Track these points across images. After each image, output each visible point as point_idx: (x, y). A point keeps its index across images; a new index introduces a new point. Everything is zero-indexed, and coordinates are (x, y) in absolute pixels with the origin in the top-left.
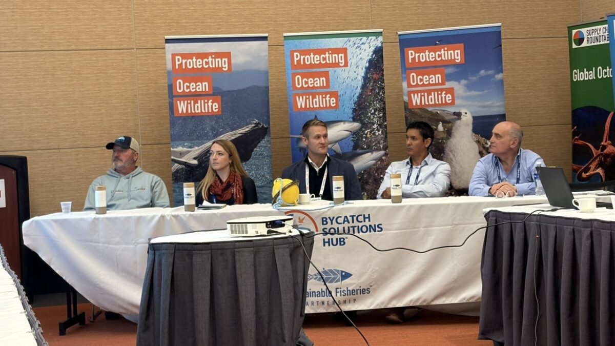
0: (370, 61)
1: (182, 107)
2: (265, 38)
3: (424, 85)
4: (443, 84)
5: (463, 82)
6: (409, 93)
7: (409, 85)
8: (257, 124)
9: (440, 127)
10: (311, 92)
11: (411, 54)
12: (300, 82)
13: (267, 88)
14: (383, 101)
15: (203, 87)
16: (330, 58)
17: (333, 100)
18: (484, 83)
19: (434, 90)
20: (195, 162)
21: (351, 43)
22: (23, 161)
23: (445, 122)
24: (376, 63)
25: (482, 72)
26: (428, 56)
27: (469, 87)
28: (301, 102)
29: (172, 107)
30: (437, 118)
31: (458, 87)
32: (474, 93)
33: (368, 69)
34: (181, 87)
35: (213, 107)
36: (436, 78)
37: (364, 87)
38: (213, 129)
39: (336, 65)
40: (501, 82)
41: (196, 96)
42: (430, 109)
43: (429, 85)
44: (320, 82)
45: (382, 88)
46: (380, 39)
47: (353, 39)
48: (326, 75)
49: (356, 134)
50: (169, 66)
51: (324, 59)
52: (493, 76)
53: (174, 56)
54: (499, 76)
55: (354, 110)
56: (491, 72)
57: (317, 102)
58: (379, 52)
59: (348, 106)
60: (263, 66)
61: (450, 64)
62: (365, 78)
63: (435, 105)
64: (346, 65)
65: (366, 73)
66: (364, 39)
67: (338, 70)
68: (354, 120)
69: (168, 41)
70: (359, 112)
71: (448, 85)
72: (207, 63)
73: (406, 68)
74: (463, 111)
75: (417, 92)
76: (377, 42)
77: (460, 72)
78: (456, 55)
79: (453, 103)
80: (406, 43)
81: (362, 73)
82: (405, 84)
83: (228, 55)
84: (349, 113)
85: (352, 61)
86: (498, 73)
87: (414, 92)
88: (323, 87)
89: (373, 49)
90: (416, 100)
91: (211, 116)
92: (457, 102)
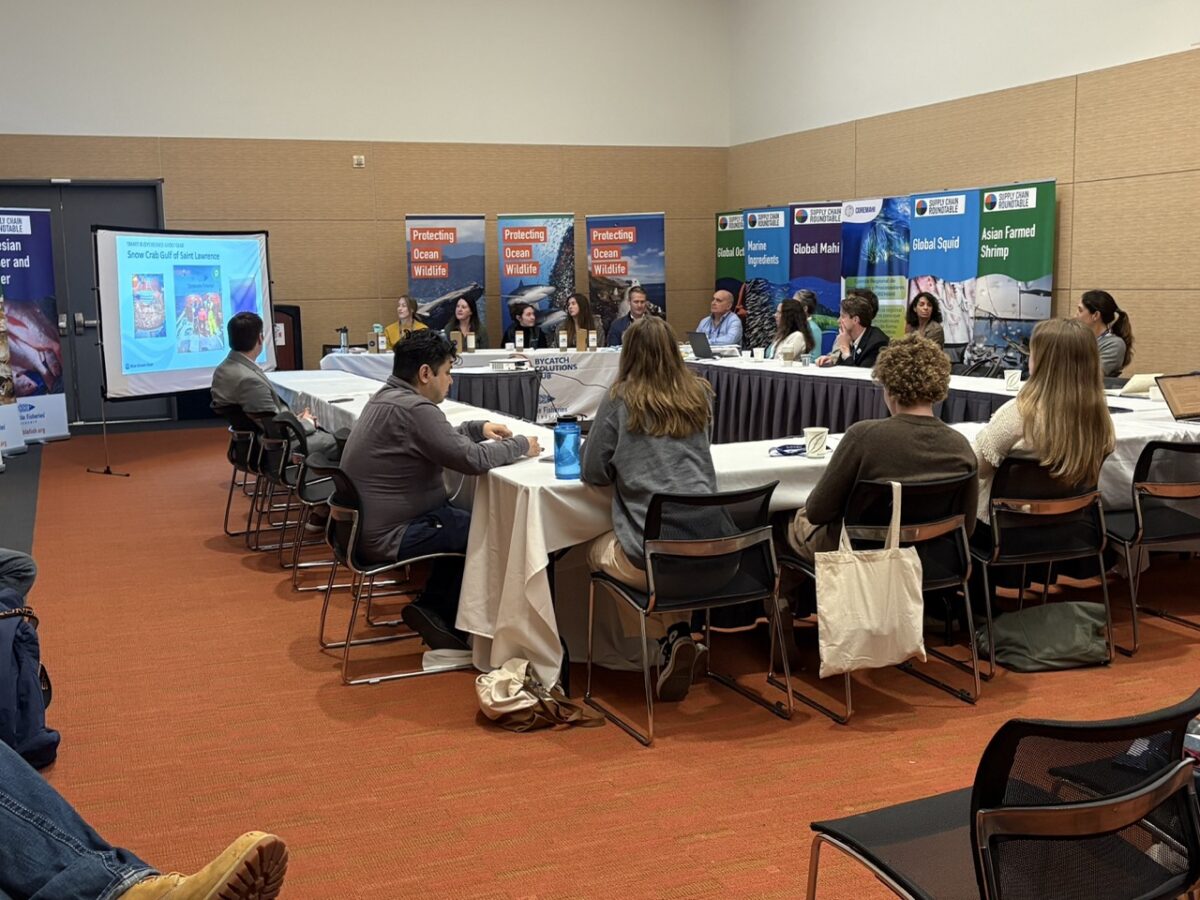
0: (564, 238)
1: (418, 271)
2: (482, 218)
3: (604, 259)
4: (619, 258)
5: (635, 257)
6: (593, 265)
7: (593, 258)
8: (476, 286)
9: (616, 292)
10: (517, 262)
11: (595, 234)
12: (510, 254)
13: (484, 257)
14: (572, 270)
15: (434, 255)
16: (533, 235)
17: (535, 268)
18: (650, 258)
19: (612, 263)
20: (427, 314)
21: (549, 223)
22: (297, 309)
23: (619, 288)
24: (569, 240)
25: (649, 250)
26: (607, 235)
27: (639, 261)
28: (510, 269)
29: (410, 271)
30: (612, 285)
31: (630, 261)
32: (642, 266)
33: (562, 244)
34: (417, 255)
35: (442, 271)
36: (614, 253)
37: (559, 258)
38: (441, 289)
39: (538, 240)
40: (663, 257)
41: (428, 262)
42: (609, 278)
43: (609, 258)
44: (525, 254)
45: (572, 260)
46: (572, 220)
47: (551, 220)
48: (529, 248)
49: (552, 296)
50: (408, 238)
51: (529, 235)
52: (656, 253)
53: (412, 230)
54: (661, 254)
55: (551, 277)
56: (655, 250)
57: (523, 270)
58: (571, 230)
59: (547, 273)
60: (480, 239)
61: (624, 242)
62: (560, 252)
63: (612, 274)
64: (545, 240)
65: (561, 248)
66: (560, 220)
67: (540, 244)
68: (551, 284)
69: (408, 218)
70: (555, 278)
71: (623, 259)
72: (438, 236)
73: (591, 244)
74: (633, 280)
75: (599, 264)
76: (569, 223)
77: (631, 249)
78: (629, 235)
79: (626, 273)
80: (592, 224)
81: (557, 247)
82: (589, 257)
83: (453, 230)
84: (546, 278)
85: (550, 237)
86: (660, 251)
87: (597, 264)
88: (527, 258)
89: (566, 228)
90: (598, 270)
91: (441, 279)
92: (629, 273)
